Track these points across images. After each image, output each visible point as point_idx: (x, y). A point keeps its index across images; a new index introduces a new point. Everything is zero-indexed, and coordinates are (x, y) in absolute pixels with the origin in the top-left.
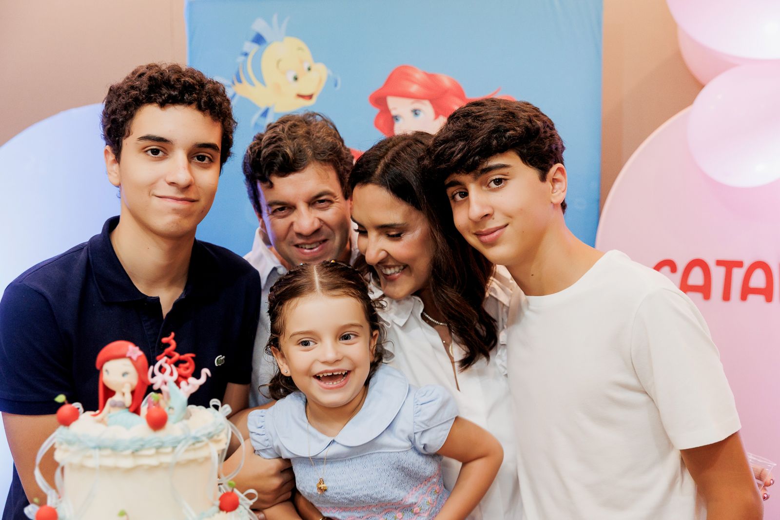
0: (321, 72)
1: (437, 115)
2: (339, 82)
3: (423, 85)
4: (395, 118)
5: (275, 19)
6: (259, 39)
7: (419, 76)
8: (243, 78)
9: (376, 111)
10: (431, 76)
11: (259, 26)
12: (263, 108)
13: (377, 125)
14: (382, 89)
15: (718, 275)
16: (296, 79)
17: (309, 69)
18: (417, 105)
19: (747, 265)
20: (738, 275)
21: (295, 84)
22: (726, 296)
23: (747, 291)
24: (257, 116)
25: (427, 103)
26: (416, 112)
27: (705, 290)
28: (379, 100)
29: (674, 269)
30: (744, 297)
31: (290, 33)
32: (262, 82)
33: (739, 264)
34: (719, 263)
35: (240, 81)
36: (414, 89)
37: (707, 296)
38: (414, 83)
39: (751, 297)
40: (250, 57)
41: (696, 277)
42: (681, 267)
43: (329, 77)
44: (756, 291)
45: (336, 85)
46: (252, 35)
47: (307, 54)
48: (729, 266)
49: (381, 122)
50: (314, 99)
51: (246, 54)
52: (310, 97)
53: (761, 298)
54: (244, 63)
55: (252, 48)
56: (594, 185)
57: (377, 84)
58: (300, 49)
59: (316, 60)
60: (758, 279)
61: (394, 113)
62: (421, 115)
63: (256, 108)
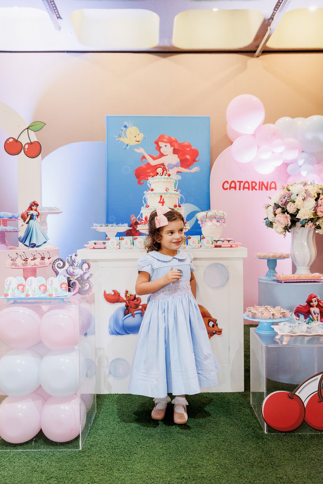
0: (142, 135)
1: (171, 147)
2: (146, 138)
3: (168, 139)
4: (161, 147)
5: (130, 122)
6: (125, 127)
7: (166, 137)
8: (121, 136)
9: (156, 145)
10: (170, 137)
11: (126, 123)
12: (127, 144)
13: (156, 148)
14: (157, 140)
15: (238, 184)
16: (135, 137)
17: (139, 134)
18: (166, 144)
19: (244, 182)
20: (242, 184)
21: (135, 138)
22: (240, 189)
23: (244, 188)
24: (125, 146)
25: (169, 144)
26: (166, 146)
27: (235, 188)
28: (157, 143)
29: (228, 183)
30: (243, 189)
31: (134, 125)
32: (126, 137)
33: (242, 182)
34: (238, 182)
35: (120, 137)
36: (165, 140)
37: (235, 189)
38: (165, 139)
39: (245, 189)
40: (123, 131)
41: (233, 185)
42: (229, 183)
43: (144, 137)
44: (246, 188)
45: (146, 139)
46: (124, 125)
47: (138, 131)
48: (240, 182)
49: (157, 148)
50: (140, 142)
51: (122, 130)
52: (139, 141)
53: (247, 189)
54: (122, 133)
55: (124, 129)
56: (209, 164)
57: (156, 139)
58: (136, 129)
59: (140, 132)
60: (246, 185)
61: (160, 146)
62: (167, 147)
63: (125, 144)
